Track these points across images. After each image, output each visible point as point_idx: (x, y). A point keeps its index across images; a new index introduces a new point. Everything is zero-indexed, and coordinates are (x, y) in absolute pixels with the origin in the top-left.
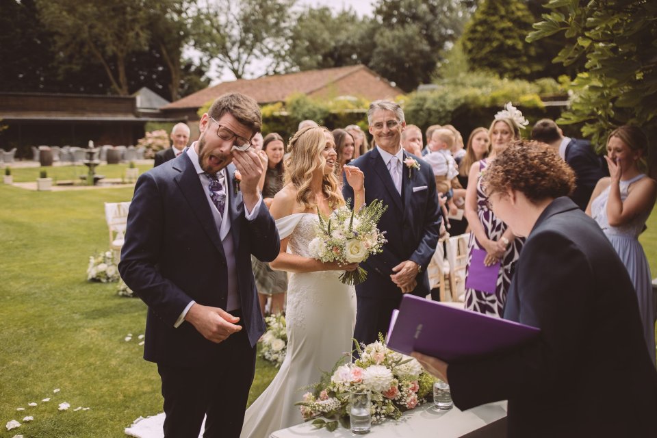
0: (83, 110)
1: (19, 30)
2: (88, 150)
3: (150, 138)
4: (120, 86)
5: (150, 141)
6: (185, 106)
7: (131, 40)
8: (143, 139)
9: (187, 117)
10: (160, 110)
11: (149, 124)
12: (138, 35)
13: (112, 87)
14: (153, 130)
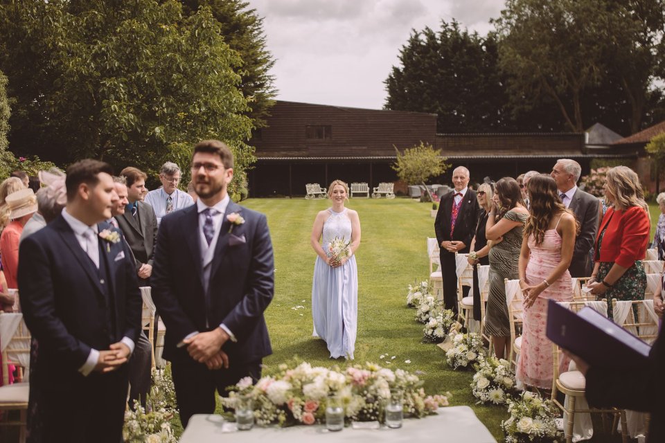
0: (529, 149)
1: (482, 76)
3: (596, 174)
4: (574, 123)
5: (594, 178)
6: (636, 141)
7: (584, 76)
8: (588, 176)
9: (637, 153)
10: (610, 146)
11: (594, 161)
12: (591, 70)
13: (566, 124)
14: (599, 166)
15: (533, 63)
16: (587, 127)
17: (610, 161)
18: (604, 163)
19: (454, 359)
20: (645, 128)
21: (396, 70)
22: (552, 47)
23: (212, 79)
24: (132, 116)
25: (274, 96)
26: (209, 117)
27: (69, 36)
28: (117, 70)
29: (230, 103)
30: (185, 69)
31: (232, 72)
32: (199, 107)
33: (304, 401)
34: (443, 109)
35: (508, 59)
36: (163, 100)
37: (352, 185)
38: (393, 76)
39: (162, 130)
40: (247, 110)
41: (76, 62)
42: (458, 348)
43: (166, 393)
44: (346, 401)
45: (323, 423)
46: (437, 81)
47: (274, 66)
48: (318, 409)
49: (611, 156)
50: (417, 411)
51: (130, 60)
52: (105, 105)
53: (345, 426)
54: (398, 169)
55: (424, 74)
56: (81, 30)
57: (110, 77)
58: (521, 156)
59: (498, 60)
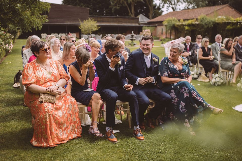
2: (132, 35)
3: (144, 32)
4: (132, 14)
5: (144, 33)
9: (157, 25)
10: (147, 22)
11: (144, 27)
13: (129, 14)
17: (148, 27)
18: (146, 28)
37: (59, 34)
54: (81, 28)
58: (120, 25)
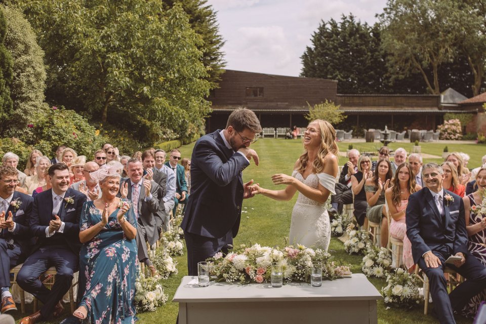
0: (401, 105)
1: (369, 54)
3: (448, 124)
4: (433, 88)
5: (446, 127)
6: (477, 101)
7: (442, 55)
8: (442, 125)
9: (477, 109)
10: (459, 104)
11: (447, 115)
12: (447, 51)
13: (427, 88)
14: (450, 119)
15: (406, 45)
16: (442, 90)
18: (453, 116)
19: (349, 247)
20: (483, 92)
21: (309, 49)
22: (419, 34)
23: (183, 54)
24: (128, 79)
25: (224, 66)
26: (180, 81)
27: (85, 23)
28: (118, 47)
29: (195, 71)
30: (164, 47)
31: (197, 49)
32: (174, 73)
33: (257, 267)
34: (342, 77)
35: (388, 42)
36: (149, 69)
38: (307, 53)
39: (149, 89)
40: (207, 76)
41: (90, 41)
42: (352, 240)
43: (157, 266)
44: (284, 268)
45: (269, 282)
46: (338, 57)
47: (224, 45)
48: (265, 273)
49: (459, 111)
50: (330, 276)
51: (126, 40)
52: (110, 71)
53: (283, 285)
54: (310, 119)
55: (329, 52)
56: (93, 19)
57: (113, 52)
58: (395, 111)
59: (380, 43)
